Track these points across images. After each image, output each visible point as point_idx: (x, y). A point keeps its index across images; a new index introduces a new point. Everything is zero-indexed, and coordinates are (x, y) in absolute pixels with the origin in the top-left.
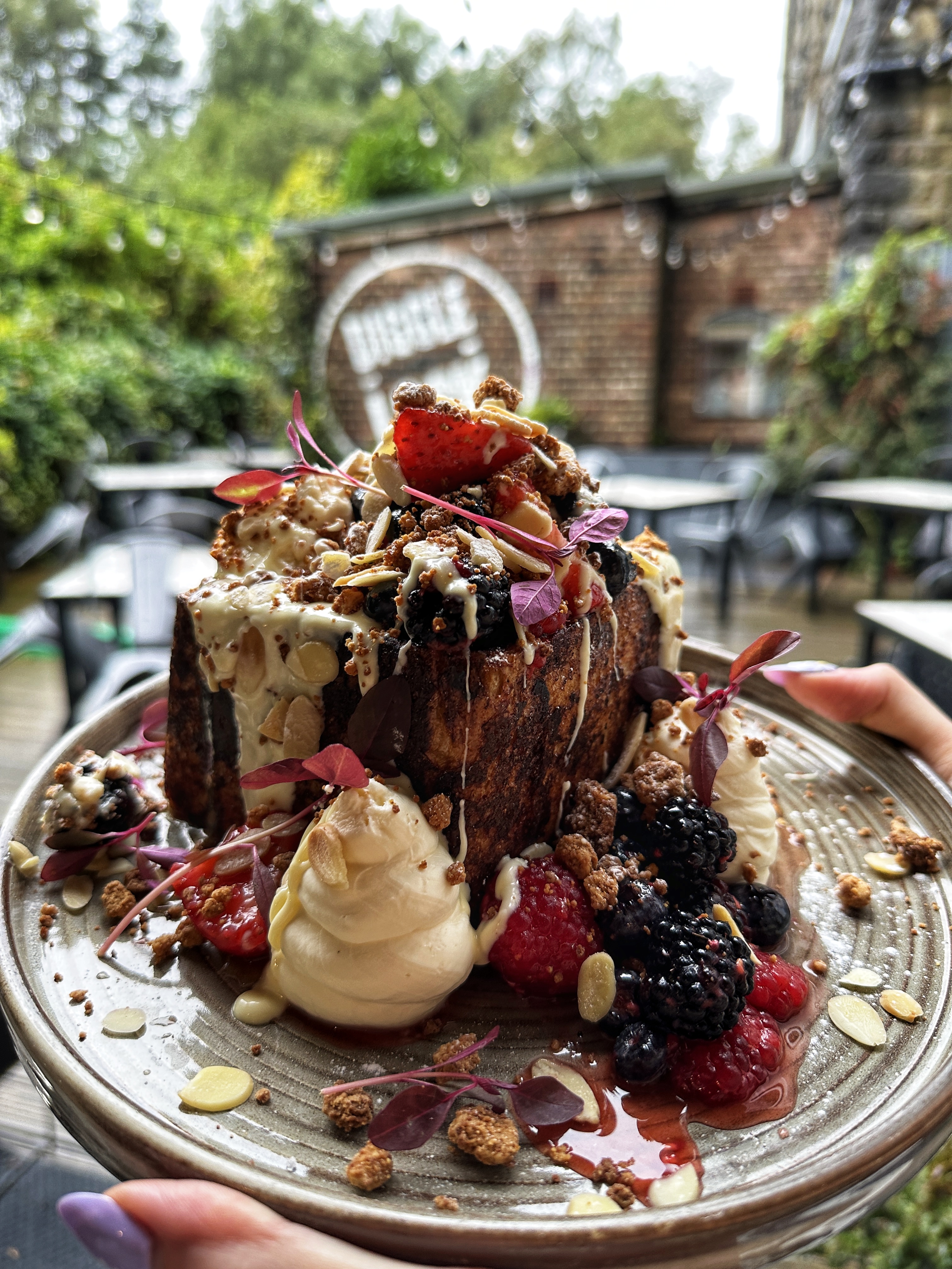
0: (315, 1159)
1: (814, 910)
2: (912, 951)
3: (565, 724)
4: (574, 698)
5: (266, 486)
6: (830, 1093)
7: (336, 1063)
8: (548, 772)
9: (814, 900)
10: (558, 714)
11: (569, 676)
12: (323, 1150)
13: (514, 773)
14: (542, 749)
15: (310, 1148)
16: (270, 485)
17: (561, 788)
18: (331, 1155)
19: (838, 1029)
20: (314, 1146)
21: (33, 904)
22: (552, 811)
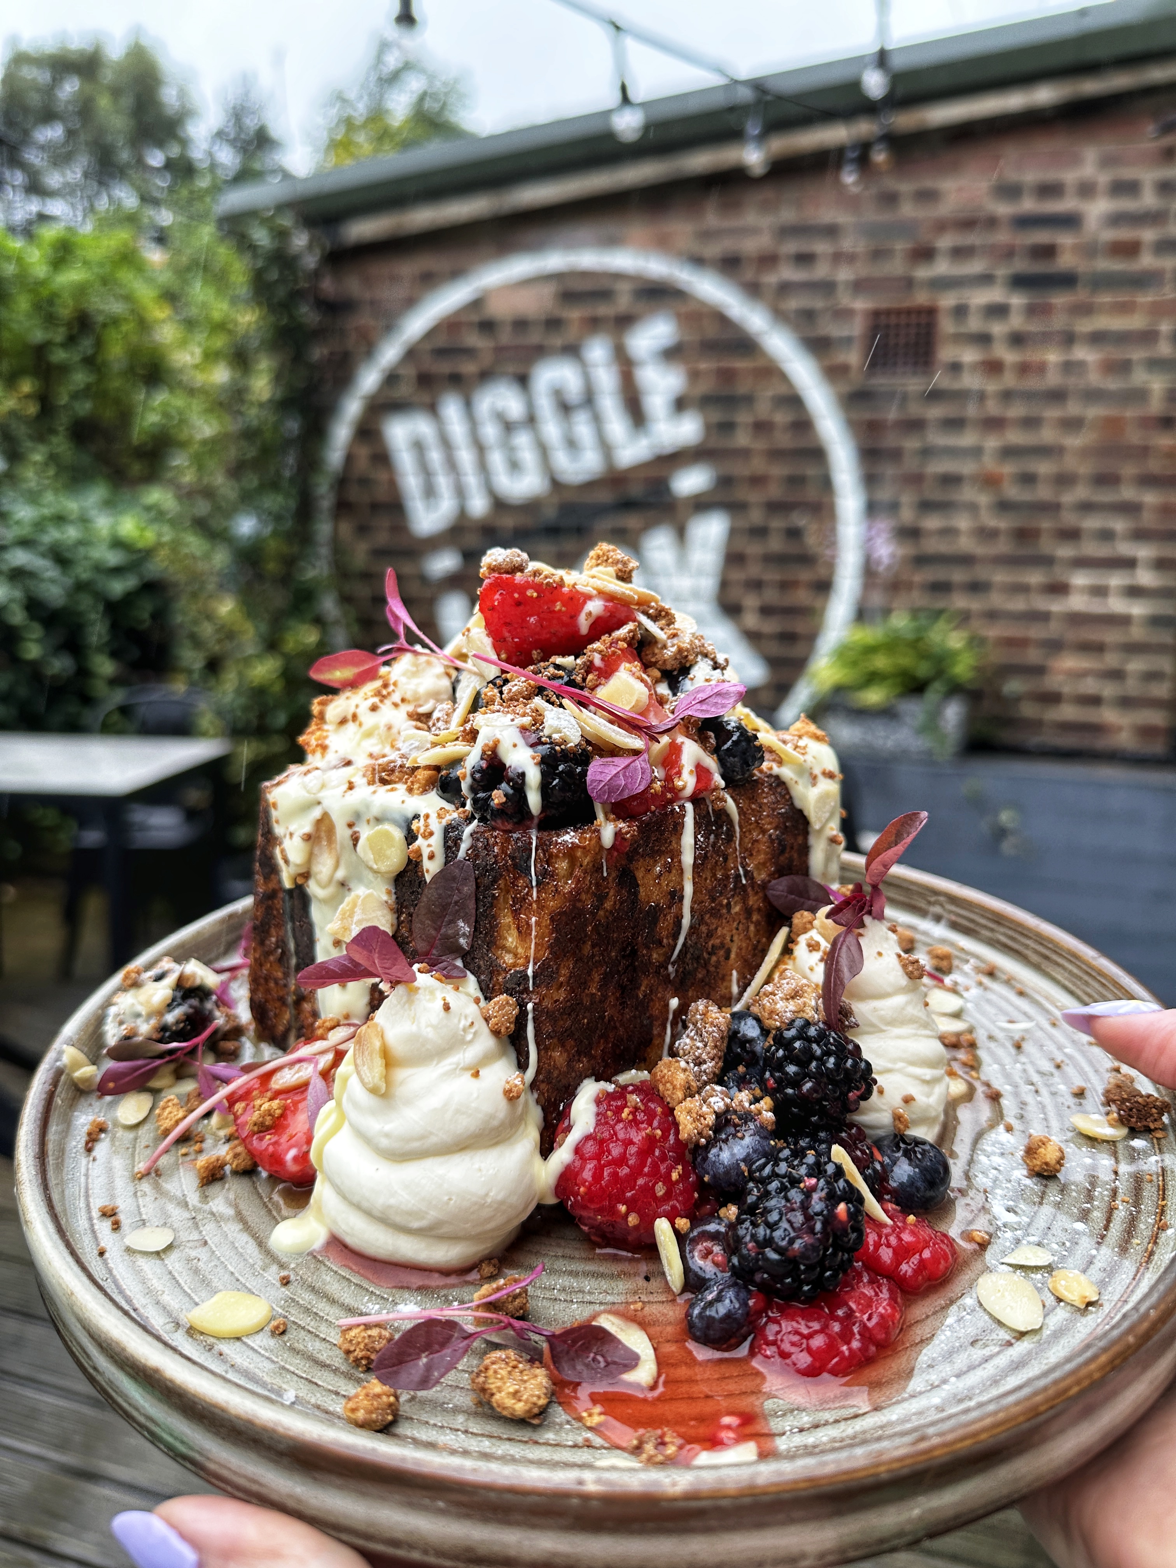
0: (318, 1395)
1: (991, 1176)
2: (1106, 1228)
3: (664, 925)
4: (676, 896)
5: (362, 669)
6: (953, 1379)
7: (369, 1301)
8: (645, 982)
9: (995, 1165)
10: (655, 914)
11: (668, 868)
12: (330, 1387)
13: (597, 977)
14: (634, 952)
15: (316, 1384)
16: (366, 667)
17: (667, 1005)
18: (337, 1393)
19: (985, 1310)
20: (320, 1383)
21: (84, 1117)
22: (655, 1032)
